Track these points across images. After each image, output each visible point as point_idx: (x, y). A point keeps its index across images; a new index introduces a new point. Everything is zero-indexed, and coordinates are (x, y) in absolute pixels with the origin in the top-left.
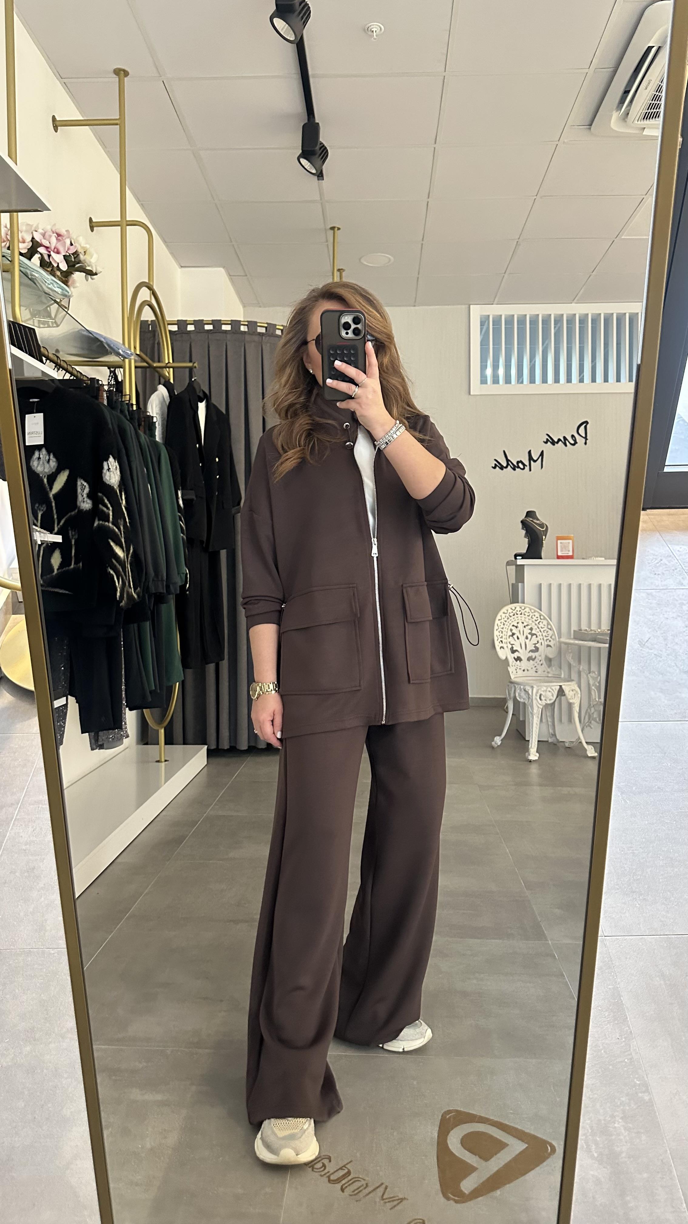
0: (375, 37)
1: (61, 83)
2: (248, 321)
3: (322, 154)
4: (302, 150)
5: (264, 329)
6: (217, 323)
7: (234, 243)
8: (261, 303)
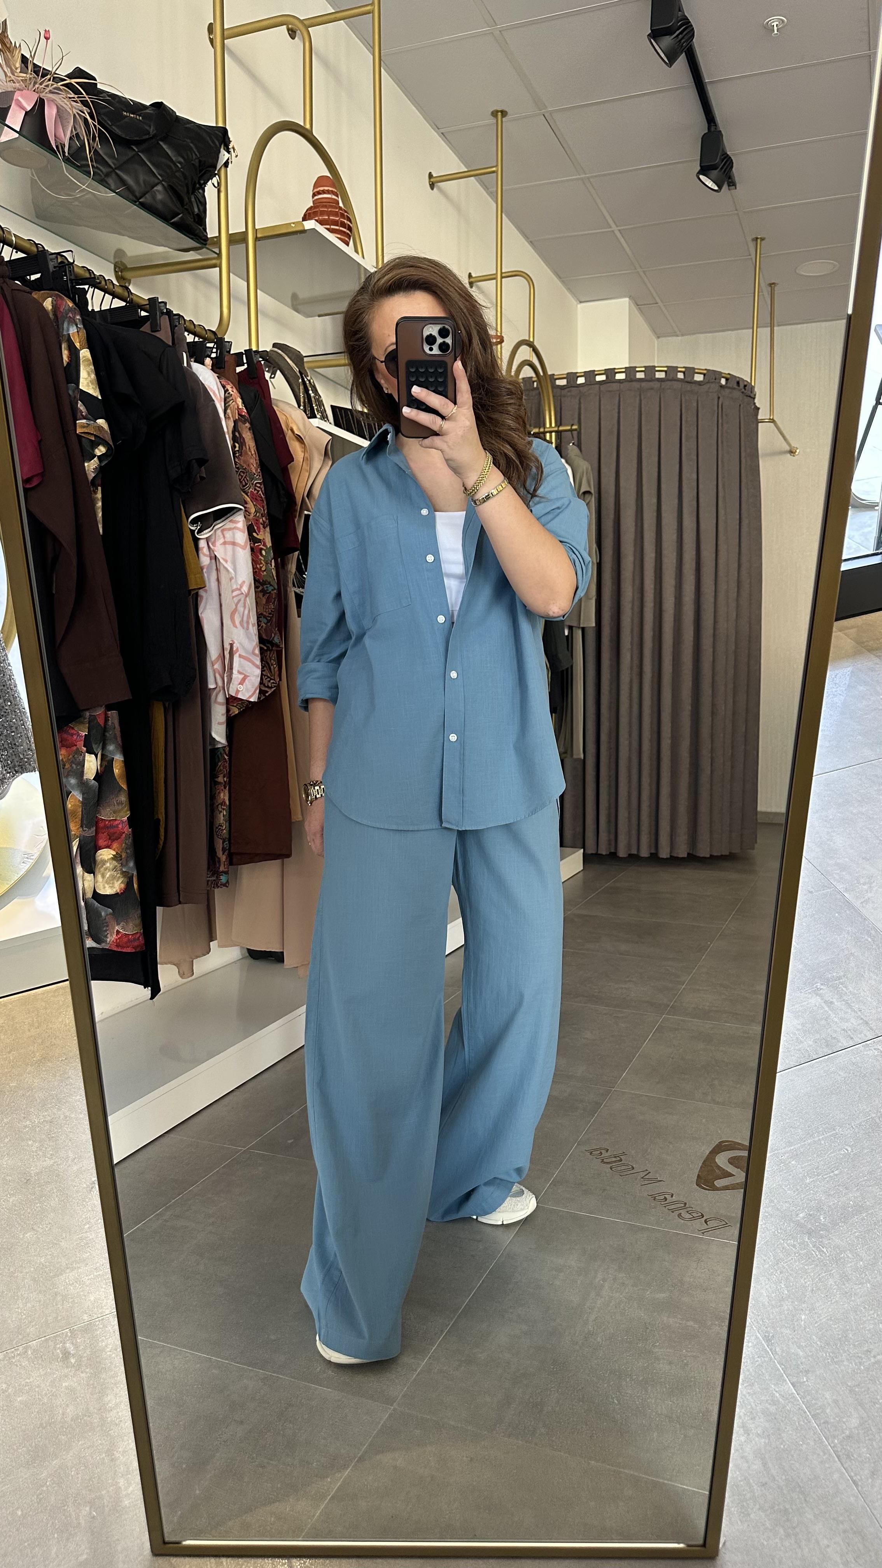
0: (776, 32)
1: (438, 135)
2: (644, 367)
3: (725, 168)
4: (701, 166)
5: (664, 373)
6: (610, 373)
7: (639, 270)
8: (678, 333)
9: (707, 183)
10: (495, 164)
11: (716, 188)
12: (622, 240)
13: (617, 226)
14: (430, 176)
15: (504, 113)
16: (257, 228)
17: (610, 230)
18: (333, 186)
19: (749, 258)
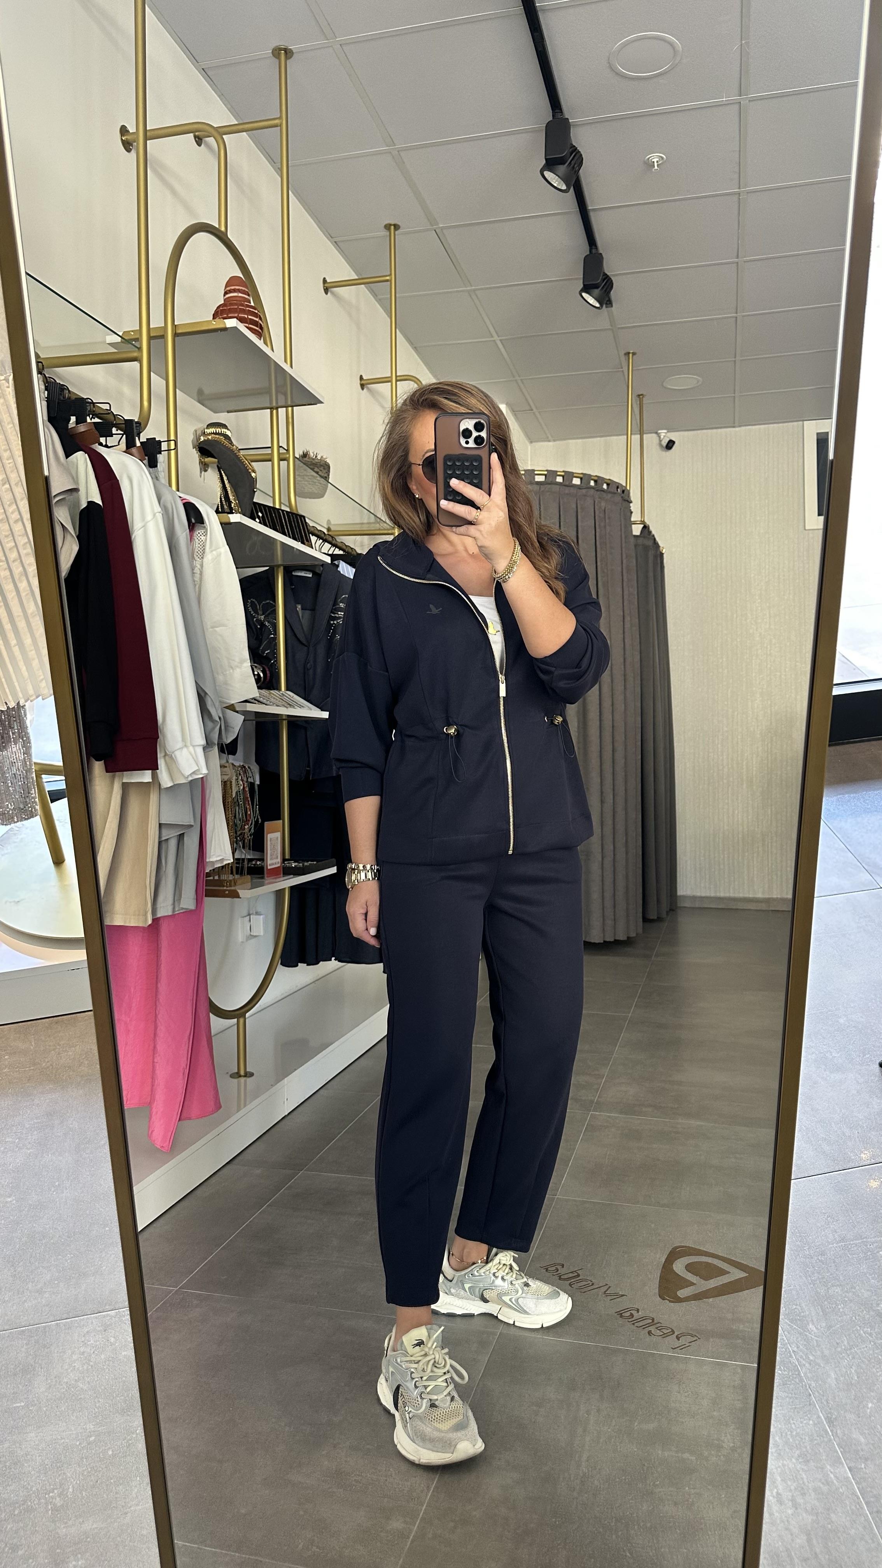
0: (656, 167)
1: (332, 243)
3: (606, 287)
4: (584, 285)
7: (517, 378)
8: (550, 438)
9: (588, 301)
10: (389, 273)
11: (598, 305)
12: (503, 350)
13: (499, 337)
14: (325, 281)
15: (397, 227)
16: (176, 324)
17: (493, 339)
18: (246, 286)
19: (620, 371)
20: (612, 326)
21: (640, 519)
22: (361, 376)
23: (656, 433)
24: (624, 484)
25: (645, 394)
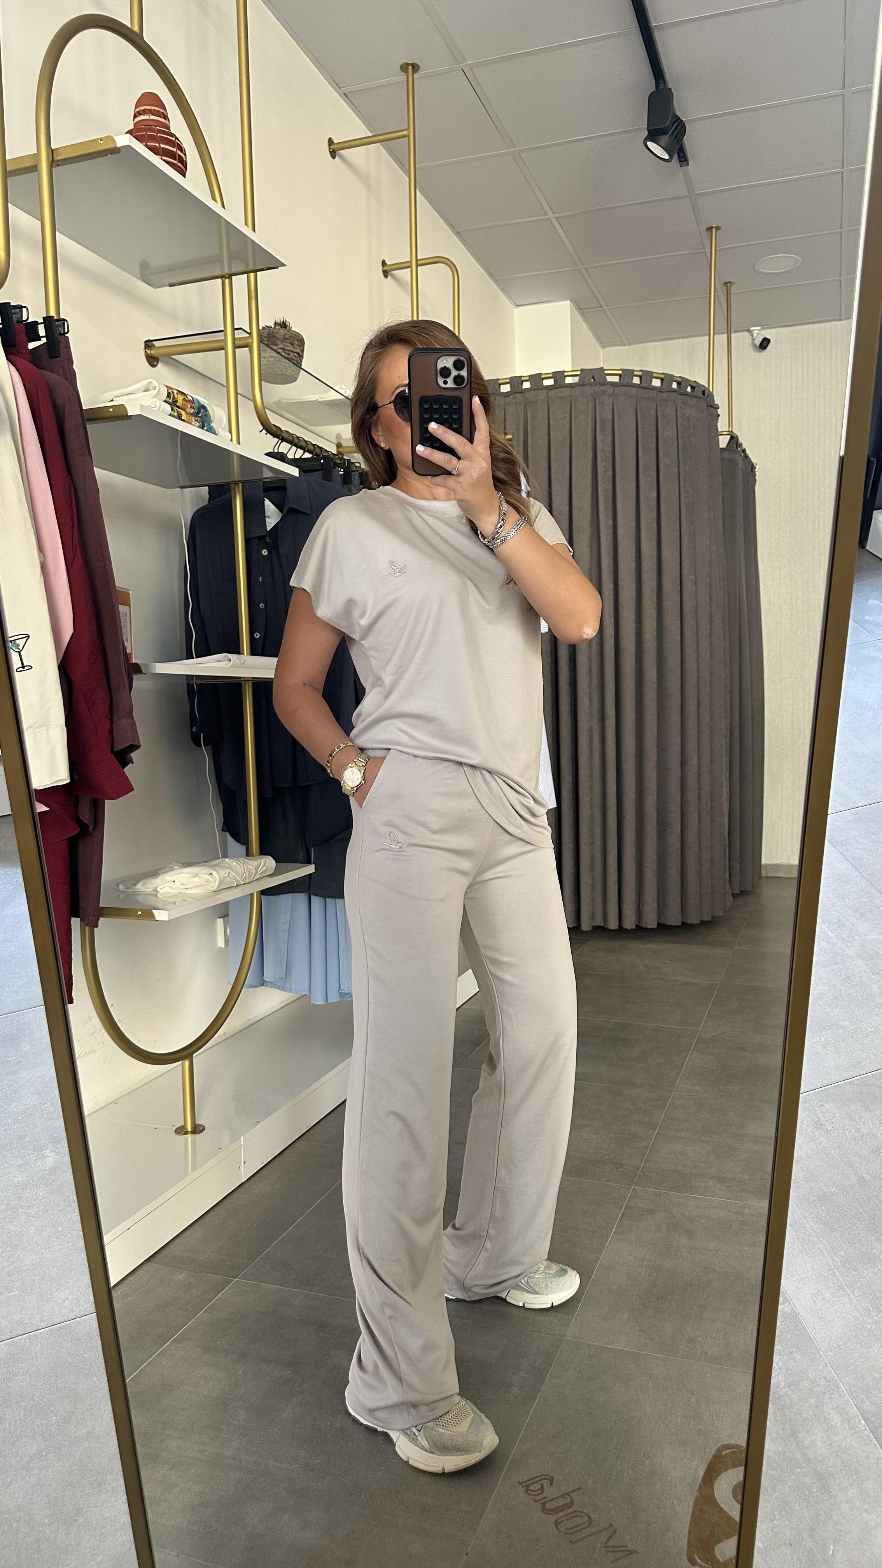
1: (340, 96)
3: (677, 135)
4: (649, 131)
5: (617, 377)
7: (580, 267)
8: (624, 341)
9: (656, 152)
10: (407, 127)
11: (666, 157)
12: (560, 230)
13: (554, 214)
14: (330, 142)
15: (415, 67)
16: (53, 147)
17: (547, 217)
19: (701, 252)
20: (689, 192)
21: (727, 430)
22: (384, 261)
23: (749, 331)
24: (707, 386)
25: (732, 281)
